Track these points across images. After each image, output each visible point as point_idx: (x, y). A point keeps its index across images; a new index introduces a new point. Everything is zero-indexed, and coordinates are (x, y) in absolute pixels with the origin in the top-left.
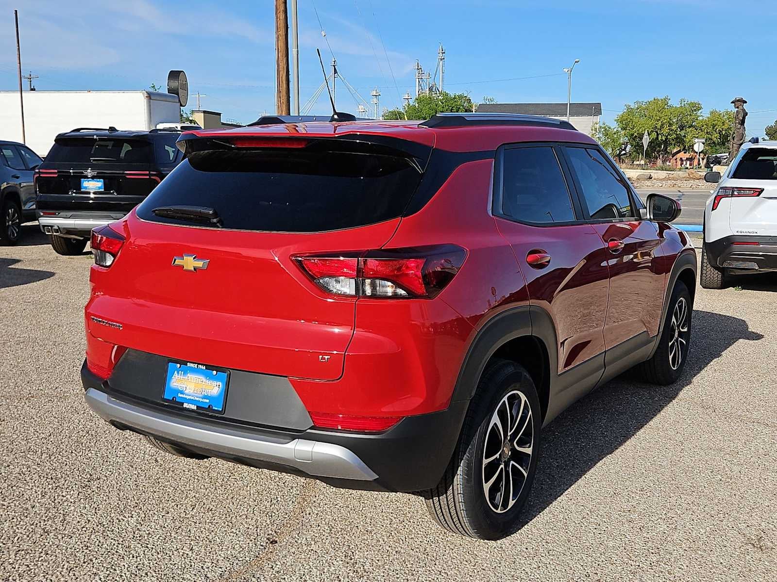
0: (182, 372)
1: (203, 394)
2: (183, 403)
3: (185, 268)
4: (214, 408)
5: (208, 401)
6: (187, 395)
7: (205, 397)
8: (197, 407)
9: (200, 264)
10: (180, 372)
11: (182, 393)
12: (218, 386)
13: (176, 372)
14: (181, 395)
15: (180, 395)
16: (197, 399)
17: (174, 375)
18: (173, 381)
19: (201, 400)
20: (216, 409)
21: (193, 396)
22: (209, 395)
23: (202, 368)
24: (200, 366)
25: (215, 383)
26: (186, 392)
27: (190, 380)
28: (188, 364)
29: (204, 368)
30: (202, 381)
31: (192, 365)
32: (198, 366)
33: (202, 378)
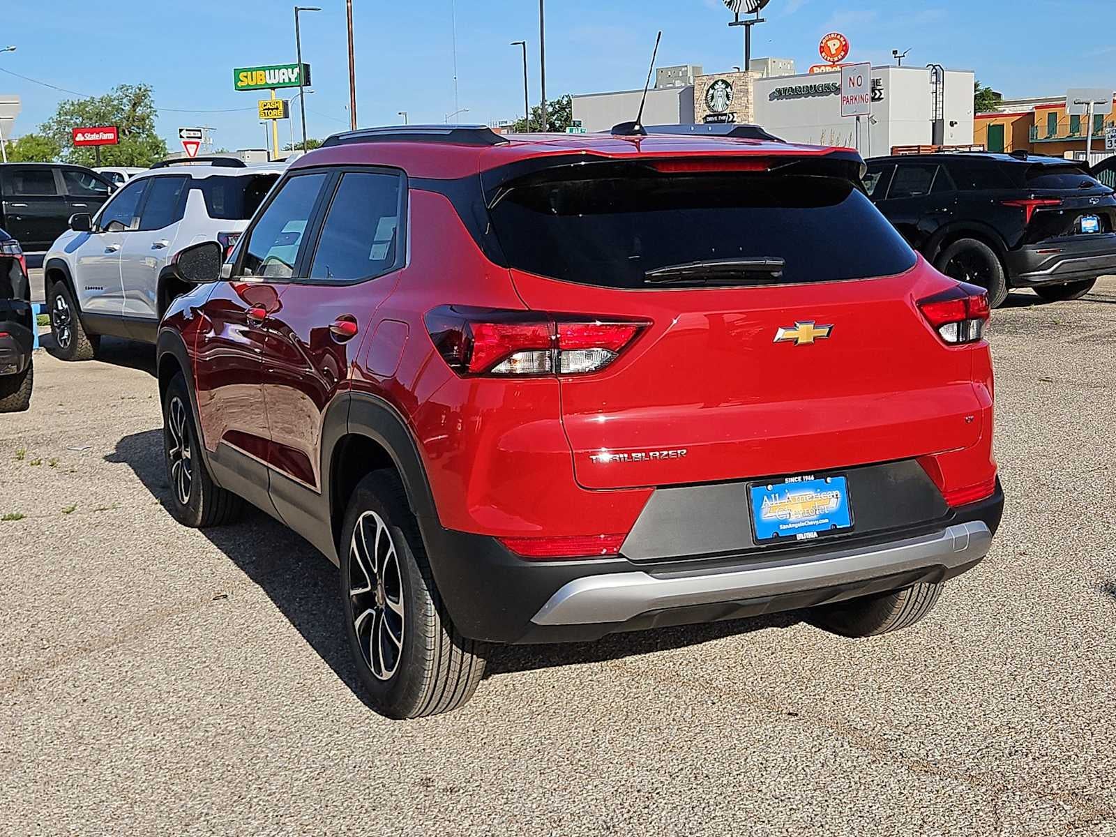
0: (777, 495)
1: (817, 513)
2: (795, 535)
3: (800, 341)
4: (838, 527)
5: (827, 521)
6: (795, 523)
7: (823, 517)
8: (818, 533)
9: (824, 332)
10: (773, 496)
11: (785, 522)
12: (835, 496)
13: (765, 498)
14: (785, 527)
15: (782, 527)
16: (811, 523)
17: (764, 503)
18: (764, 511)
19: (817, 522)
20: (841, 527)
21: (804, 522)
22: (827, 512)
23: (810, 479)
24: (806, 477)
25: (830, 494)
26: (790, 520)
27: (793, 502)
28: (786, 479)
29: (813, 478)
30: (813, 497)
31: (792, 480)
32: (802, 479)
33: (811, 493)
